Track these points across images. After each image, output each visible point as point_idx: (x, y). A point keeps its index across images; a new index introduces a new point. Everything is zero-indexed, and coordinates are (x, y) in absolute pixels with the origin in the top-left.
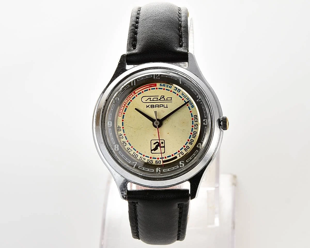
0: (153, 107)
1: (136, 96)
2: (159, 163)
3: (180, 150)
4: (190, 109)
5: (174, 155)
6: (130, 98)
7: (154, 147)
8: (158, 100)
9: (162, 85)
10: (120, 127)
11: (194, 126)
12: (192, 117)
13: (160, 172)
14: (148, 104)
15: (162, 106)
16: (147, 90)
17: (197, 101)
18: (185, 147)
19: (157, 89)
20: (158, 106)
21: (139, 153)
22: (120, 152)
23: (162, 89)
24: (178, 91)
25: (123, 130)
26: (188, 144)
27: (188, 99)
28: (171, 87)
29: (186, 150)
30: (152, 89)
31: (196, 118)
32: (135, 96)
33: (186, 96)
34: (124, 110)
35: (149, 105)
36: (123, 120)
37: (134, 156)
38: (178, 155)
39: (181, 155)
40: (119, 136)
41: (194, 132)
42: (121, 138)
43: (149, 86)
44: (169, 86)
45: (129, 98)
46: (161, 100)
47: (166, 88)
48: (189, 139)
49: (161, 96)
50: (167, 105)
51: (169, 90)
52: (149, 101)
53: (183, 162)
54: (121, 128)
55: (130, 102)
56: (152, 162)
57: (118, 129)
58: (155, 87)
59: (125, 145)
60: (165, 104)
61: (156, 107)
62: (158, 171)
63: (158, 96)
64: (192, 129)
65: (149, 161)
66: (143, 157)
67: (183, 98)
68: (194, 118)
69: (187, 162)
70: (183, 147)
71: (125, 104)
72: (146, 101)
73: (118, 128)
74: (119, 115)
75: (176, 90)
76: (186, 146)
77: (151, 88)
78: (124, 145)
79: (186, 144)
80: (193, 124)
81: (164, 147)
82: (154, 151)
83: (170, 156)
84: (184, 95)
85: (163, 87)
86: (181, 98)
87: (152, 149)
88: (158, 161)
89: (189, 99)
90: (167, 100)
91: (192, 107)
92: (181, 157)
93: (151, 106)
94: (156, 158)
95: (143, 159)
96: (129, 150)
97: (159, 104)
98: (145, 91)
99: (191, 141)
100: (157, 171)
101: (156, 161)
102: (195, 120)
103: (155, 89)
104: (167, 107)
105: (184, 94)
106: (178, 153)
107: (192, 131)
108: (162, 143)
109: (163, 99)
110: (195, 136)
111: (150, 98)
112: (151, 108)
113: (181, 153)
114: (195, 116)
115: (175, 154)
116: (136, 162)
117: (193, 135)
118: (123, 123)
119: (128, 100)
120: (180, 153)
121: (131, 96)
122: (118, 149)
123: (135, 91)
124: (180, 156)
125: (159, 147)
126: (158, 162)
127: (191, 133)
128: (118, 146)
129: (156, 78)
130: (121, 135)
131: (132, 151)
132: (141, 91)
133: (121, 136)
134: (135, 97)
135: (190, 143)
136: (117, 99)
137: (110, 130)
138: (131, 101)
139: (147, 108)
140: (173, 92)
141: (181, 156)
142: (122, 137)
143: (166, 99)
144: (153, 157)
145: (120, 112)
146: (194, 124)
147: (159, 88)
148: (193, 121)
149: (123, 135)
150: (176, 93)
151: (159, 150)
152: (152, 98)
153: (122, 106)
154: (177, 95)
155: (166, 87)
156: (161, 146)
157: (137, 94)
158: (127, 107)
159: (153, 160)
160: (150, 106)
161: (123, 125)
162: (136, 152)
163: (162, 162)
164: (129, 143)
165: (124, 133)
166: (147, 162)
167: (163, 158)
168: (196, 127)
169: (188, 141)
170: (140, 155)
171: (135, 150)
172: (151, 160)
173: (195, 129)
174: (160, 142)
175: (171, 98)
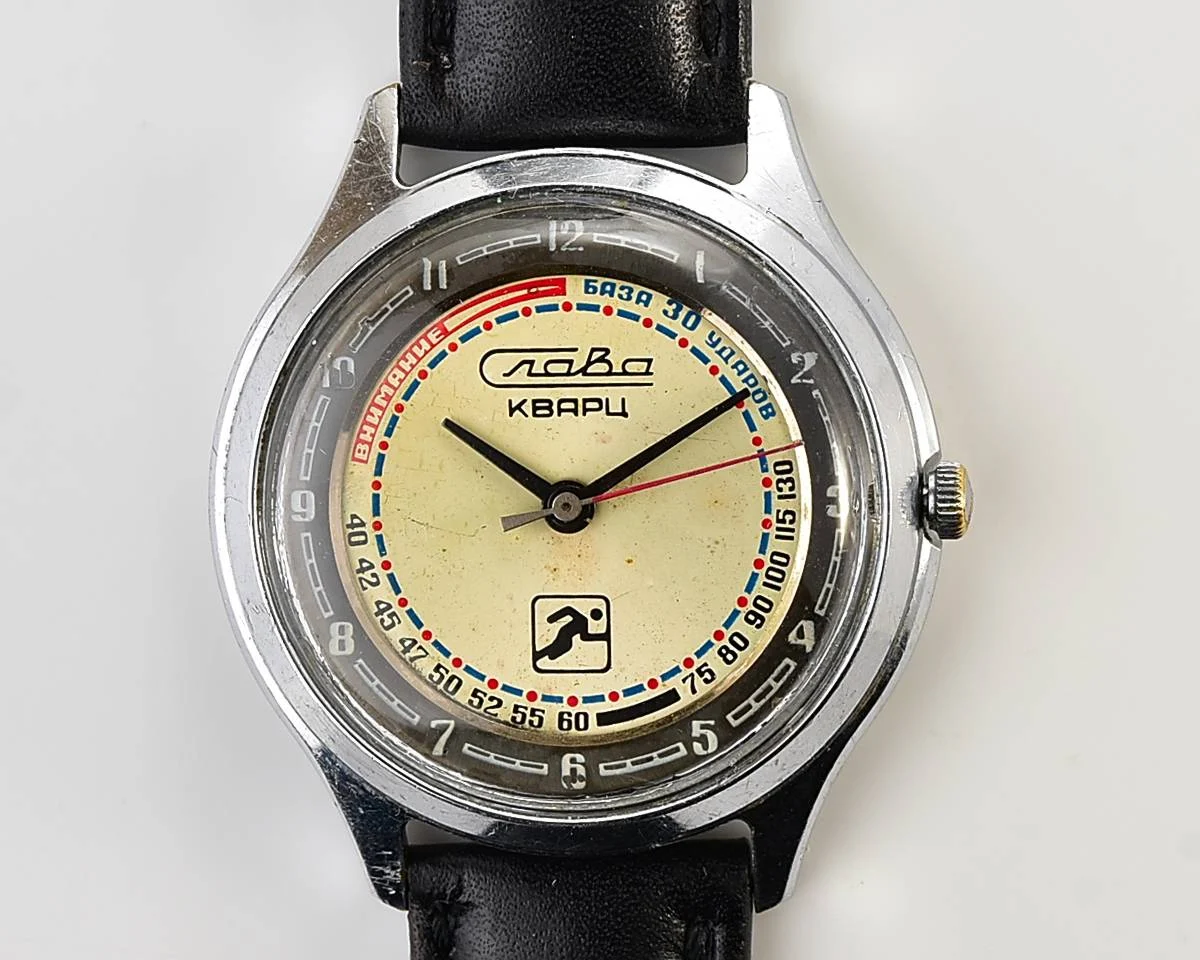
0: (547, 412)
1: (453, 347)
2: (578, 728)
3: (694, 658)
4: (753, 428)
5: (659, 680)
6: (419, 359)
7: (549, 634)
8: (573, 371)
9: (598, 285)
10: (363, 524)
11: (775, 525)
12: (765, 469)
13: (581, 779)
14: (517, 396)
16: (515, 315)
17: (794, 381)
18: (725, 642)
19: (567, 307)
20: (571, 406)
21: (468, 669)
22: (360, 661)
23: (596, 308)
24: (684, 323)
25: (380, 539)
26: (740, 625)
27: (741, 367)
28: (650, 297)
29: (730, 657)
30: (539, 309)
31: (784, 477)
32: (444, 346)
33: (732, 353)
34: (383, 428)
35: (524, 401)
36: (377, 485)
37: (441, 687)
38: (684, 681)
39: (699, 681)
40: (358, 571)
41: (775, 558)
42: (365, 584)
43: (525, 292)
44: (634, 296)
45: (412, 360)
46: (589, 370)
47: (617, 304)
48: (746, 595)
49: (594, 350)
50: (623, 400)
51: (636, 318)
52: (521, 376)
53: (712, 722)
54: (368, 529)
55: (416, 384)
56: (541, 719)
57: (350, 531)
58: (559, 300)
59: (387, 622)
60: (614, 397)
61: (560, 411)
62: (573, 771)
63: (575, 350)
64: (765, 537)
65: (524, 715)
66: (491, 693)
67: (715, 360)
68: (775, 478)
69: (735, 723)
70: (713, 641)
71: (390, 391)
72: (505, 375)
73: (352, 526)
74: (357, 455)
75: (675, 317)
76: (728, 634)
77: (532, 304)
78: (382, 621)
79: (727, 625)
80: (768, 510)
81: (608, 639)
82: (552, 658)
83: (639, 689)
84: (718, 348)
85: (602, 301)
86: (706, 360)
87: (538, 649)
88: (570, 714)
89: (746, 369)
90: (625, 373)
91: (766, 417)
92: (699, 695)
93: (535, 409)
94: (560, 700)
95: (487, 703)
96: (412, 654)
97: (580, 394)
98: (499, 320)
99: (755, 604)
100: (566, 772)
101: (561, 714)
102: (780, 490)
103: (554, 308)
104: (624, 414)
105: (719, 340)
106: (686, 672)
107: (762, 551)
108: (596, 614)
109: (603, 367)
110: (779, 576)
111: (531, 363)
112: (535, 415)
113: (699, 671)
114: (779, 468)
115: (665, 677)
116: (452, 723)
117: (771, 573)
118: (376, 498)
119: (408, 369)
120: (693, 670)
121: (420, 347)
122: (350, 649)
123: (446, 319)
124: (694, 691)
125: (576, 638)
126: (573, 719)
127: (759, 564)
128: (350, 627)
129: (564, 250)
130: (368, 568)
131: (427, 655)
132: (479, 323)
133: (367, 575)
134: (443, 355)
135: (751, 617)
136: (344, 363)
137: (307, 538)
138: (423, 375)
139: (511, 415)
140: (660, 328)
141: (703, 689)
142: (374, 580)
143: (617, 369)
144: (547, 694)
145: (362, 436)
146: (774, 513)
147: (581, 307)
148: (768, 495)
149: (378, 569)
150: (673, 335)
151: (582, 652)
152: (540, 359)
153: (374, 404)
154: (683, 343)
155: (620, 296)
156: (590, 632)
157: (454, 338)
158: (399, 408)
159: (543, 712)
160: (529, 403)
161: (376, 512)
162: (447, 663)
163: (593, 720)
164: (410, 613)
165: (382, 555)
166: (514, 719)
167: (601, 698)
168: (787, 525)
169: (739, 608)
170: (470, 683)
171: (447, 654)
172: (533, 711)
173: (778, 537)
174: (584, 608)
175: (646, 364)
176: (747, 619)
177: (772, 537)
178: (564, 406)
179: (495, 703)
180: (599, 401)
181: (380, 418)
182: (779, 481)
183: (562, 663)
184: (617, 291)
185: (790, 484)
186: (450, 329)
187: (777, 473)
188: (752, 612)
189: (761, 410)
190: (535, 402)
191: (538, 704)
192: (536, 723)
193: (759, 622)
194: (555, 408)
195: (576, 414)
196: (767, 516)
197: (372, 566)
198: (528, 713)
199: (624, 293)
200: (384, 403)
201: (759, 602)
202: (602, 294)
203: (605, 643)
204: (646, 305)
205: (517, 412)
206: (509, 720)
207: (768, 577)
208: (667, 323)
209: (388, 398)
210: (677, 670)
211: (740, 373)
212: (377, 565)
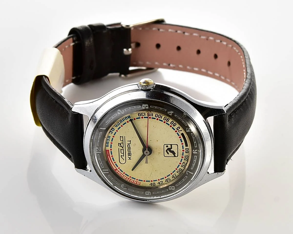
0: (130, 153)
1: (119, 168)
3: (175, 130)
4: (132, 120)
5: (179, 136)
6: (121, 174)
7: (171, 154)
8: (123, 149)
9: (107, 144)
10: (151, 183)
11: (150, 116)
12: (140, 118)
13: (198, 150)
14: (127, 158)
15: (129, 145)
16: (113, 158)
17: (123, 113)
18: (172, 125)
20: (129, 150)
22: (176, 185)
24: (113, 131)
25: (154, 181)
26: (169, 123)
27: (121, 121)
29: (175, 124)
31: (141, 114)
32: (119, 170)
33: (118, 123)
34: (134, 180)
35: (128, 157)
36: (144, 181)
37: (181, 172)
38: (179, 132)
39: (179, 130)
41: (156, 116)
42: (162, 183)
43: (109, 156)
45: (121, 175)
46: (122, 146)
48: (163, 122)
49: (119, 146)
50: (128, 141)
51: (113, 139)
52: (124, 157)
53: (187, 128)
54: (152, 183)
55: (126, 174)
56: (187, 156)
57: (153, 185)
58: (110, 151)
59: (169, 180)
60: (127, 143)
61: (130, 151)
62: (196, 152)
63: (119, 149)
64: (152, 118)
65: (186, 159)
66: (182, 164)
67: (120, 126)
68: (141, 116)
70: (172, 127)
71: (127, 178)
72: (124, 160)
74: (139, 184)
75: (112, 132)
76: (170, 125)
77: (111, 155)
78: (169, 181)
80: (147, 117)
83: (181, 140)
84: (118, 125)
85: (110, 144)
86: (120, 127)
87: (174, 156)
89: (121, 120)
90: (123, 141)
91: (130, 118)
93: (130, 155)
95: (184, 165)
96: (175, 176)
97: (127, 148)
98: (114, 160)
101: (186, 153)
102: (143, 115)
103: (111, 152)
104: (130, 141)
105: (116, 125)
106: (178, 132)
107: (155, 119)
109: (122, 144)
111: (121, 156)
112: (131, 155)
113: (177, 130)
114: (140, 115)
115: (179, 135)
116: (187, 171)
117: (159, 117)
118: (146, 181)
119: (123, 175)
121: (119, 173)
122: (174, 187)
123: (114, 169)
124: (181, 130)
125: (172, 150)
126: (187, 151)
127: (157, 119)
128: (170, 187)
129: (100, 151)
131: (175, 174)
132: (114, 164)
133: (161, 183)
135: (167, 121)
137: (154, 193)
138: (124, 173)
139: (131, 159)
140: (114, 135)
142: (162, 182)
143: (122, 142)
144: (182, 155)
145: (136, 183)
147: (111, 147)
148: (145, 118)
149: (160, 181)
150: (116, 133)
151: (174, 149)
152: (121, 154)
153: (130, 181)
154: (117, 131)
155: (109, 141)
156: (170, 148)
157: (117, 168)
158: (130, 177)
159: (185, 155)
160: (129, 156)
161: (149, 181)
162: (176, 171)
163: (187, 147)
164: (167, 176)
165: (157, 181)
166: (187, 160)
167: (183, 146)
168: (150, 114)
169: (166, 123)
170: (180, 167)
171: (175, 171)
172: (185, 157)
173: (152, 116)
174: (166, 148)
175: (121, 137)
176: (168, 121)
177: (152, 117)
178: (129, 151)
179: (184, 163)
180: (128, 145)
181: (132, 180)
182: (142, 115)
183: (176, 152)
184: (108, 141)
190: (128, 155)
193: (168, 119)
194: (129, 152)
195: (131, 149)
196: (149, 118)
198: (185, 158)
199: (108, 140)
200: (129, 179)
201: (165, 119)
203: (172, 145)
204: (110, 137)
205: (130, 158)
206: (187, 161)
207: (160, 118)
208: (113, 134)
209: (128, 179)
210: (177, 133)
211: (122, 122)
212: (159, 181)
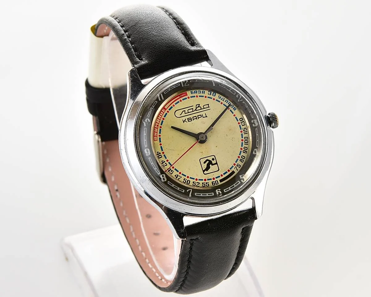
0: (191, 120)
1: (168, 112)
2: (216, 184)
3: (235, 163)
4: (233, 113)
5: (230, 170)
6: (162, 116)
7: (205, 166)
8: (193, 110)
9: (193, 92)
10: (160, 153)
11: (243, 131)
12: (238, 121)
13: (221, 194)
14: (184, 119)
16: (179, 102)
17: (238, 101)
18: (241, 158)
19: (189, 98)
21: (191, 178)
22: (169, 182)
23: (194, 97)
24: (213, 95)
25: (164, 155)
26: (242, 154)
28: (204, 92)
29: (242, 161)
30: (183, 100)
31: (242, 121)
32: (166, 112)
33: (224, 99)
34: (158, 132)
35: (186, 119)
36: (161, 144)
37: (186, 183)
38: (235, 168)
39: (237, 167)
40: (162, 163)
41: (245, 138)
42: (164, 166)
43: (179, 97)
44: (201, 92)
45: (160, 116)
47: (198, 95)
48: (242, 147)
49: (196, 105)
50: (205, 114)
51: (203, 96)
53: (243, 175)
54: (162, 154)
55: (162, 121)
57: (158, 155)
58: (186, 97)
60: (203, 113)
62: (219, 193)
63: (193, 106)
66: (197, 182)
67: (221, 101)
68: (240, 122)
70: (238, 158)
71: (158, 124)
72: (180, 115)
74: (155, 139)
75: (211, 94)
76: (240, 156)
77: (181, 99)
78: (170, 173)
79: (240, 154)
81: (217, 164)
82: (207, 171)
83: (226, 172)
84: (221, 98)
85: (195, 95)
86: (219, 102)
88: (214, 182)
89: (228, 101)
90: (204, 108)
91: (235, 110)
92: (239, 170)
94: (211, 179)
95: (196, 184)
96: (178, 178)
97: (196, 115)
98: (176, 104)
101: (212, 182)
104: (206, 117)
106: (234, 167)
107: (242, 137)
108: (213, 159)
109: (199, 108)
110: (247, 142)
111: (185, 111)
112: (189, 121)
113: (237, 165)
114: (240, 120)
116: (191, 189)
117: (245, 142)
118: (161, 147)
119: (160, 119)
121: (161, 113)
122: (166, 180)
123: (165, 106)
124: (237, 170)
125: (211, 165)
127: (242, 140)
128: (164, 175)
129: (185, 86)
131: (181, 177)
132: (172, 105)
133: (164, 164)
134: (166, 114)
136: (147, 120)
137: (150, 159)
138: (163, 119)
140: (208, 97)
142: (166, 164)
143: (202, 108)
144: (208, 179)
145: (155, 135)
147: (191, 97)
148: (240, 126)
150: (211, 98)
151: (213, 168)
152: (186, 110)
153: (155, 128)
154: (214, 99)
156: (213, 163)
157: (168, 110)
158: (161, 127)
159: (208, 183)
161: (162, 150)
162: (186, 178)
163: (219, 182)
164: (175, 169)
165: (166, 159)
167: (219, 177)
168: (245, 131)
169: (241, 150)
170: (192, 181)
171: (185, 176)
174: (210, 159)
175: (208, 105)
177: (243, 134)
178: (194, 118)
179: (198, 183)
180: (201, 115)
181: (157, 130)
182: (241, 122)
183: (209, 171)
184: (198, 92)
185: (243, 123)
186: (166, 108)
187: (240, 121)
188: (244, 151)
189: (233, 109)
190: (188, 119)
191: (207, 181)
192: (208, 185)
193: (246, 152)
194: (192, 119)
195: (197, 119)
196: (241, 130)
197: (164, 162)
198: (205, 184)
200: (157, 127)
201: (245, 148)
202: (195, 93)
203: (217, 165)
205: (185, 122)
206: (202, 186)
209: (158, 126)
211: (227, 103)
212: (166, 161)
